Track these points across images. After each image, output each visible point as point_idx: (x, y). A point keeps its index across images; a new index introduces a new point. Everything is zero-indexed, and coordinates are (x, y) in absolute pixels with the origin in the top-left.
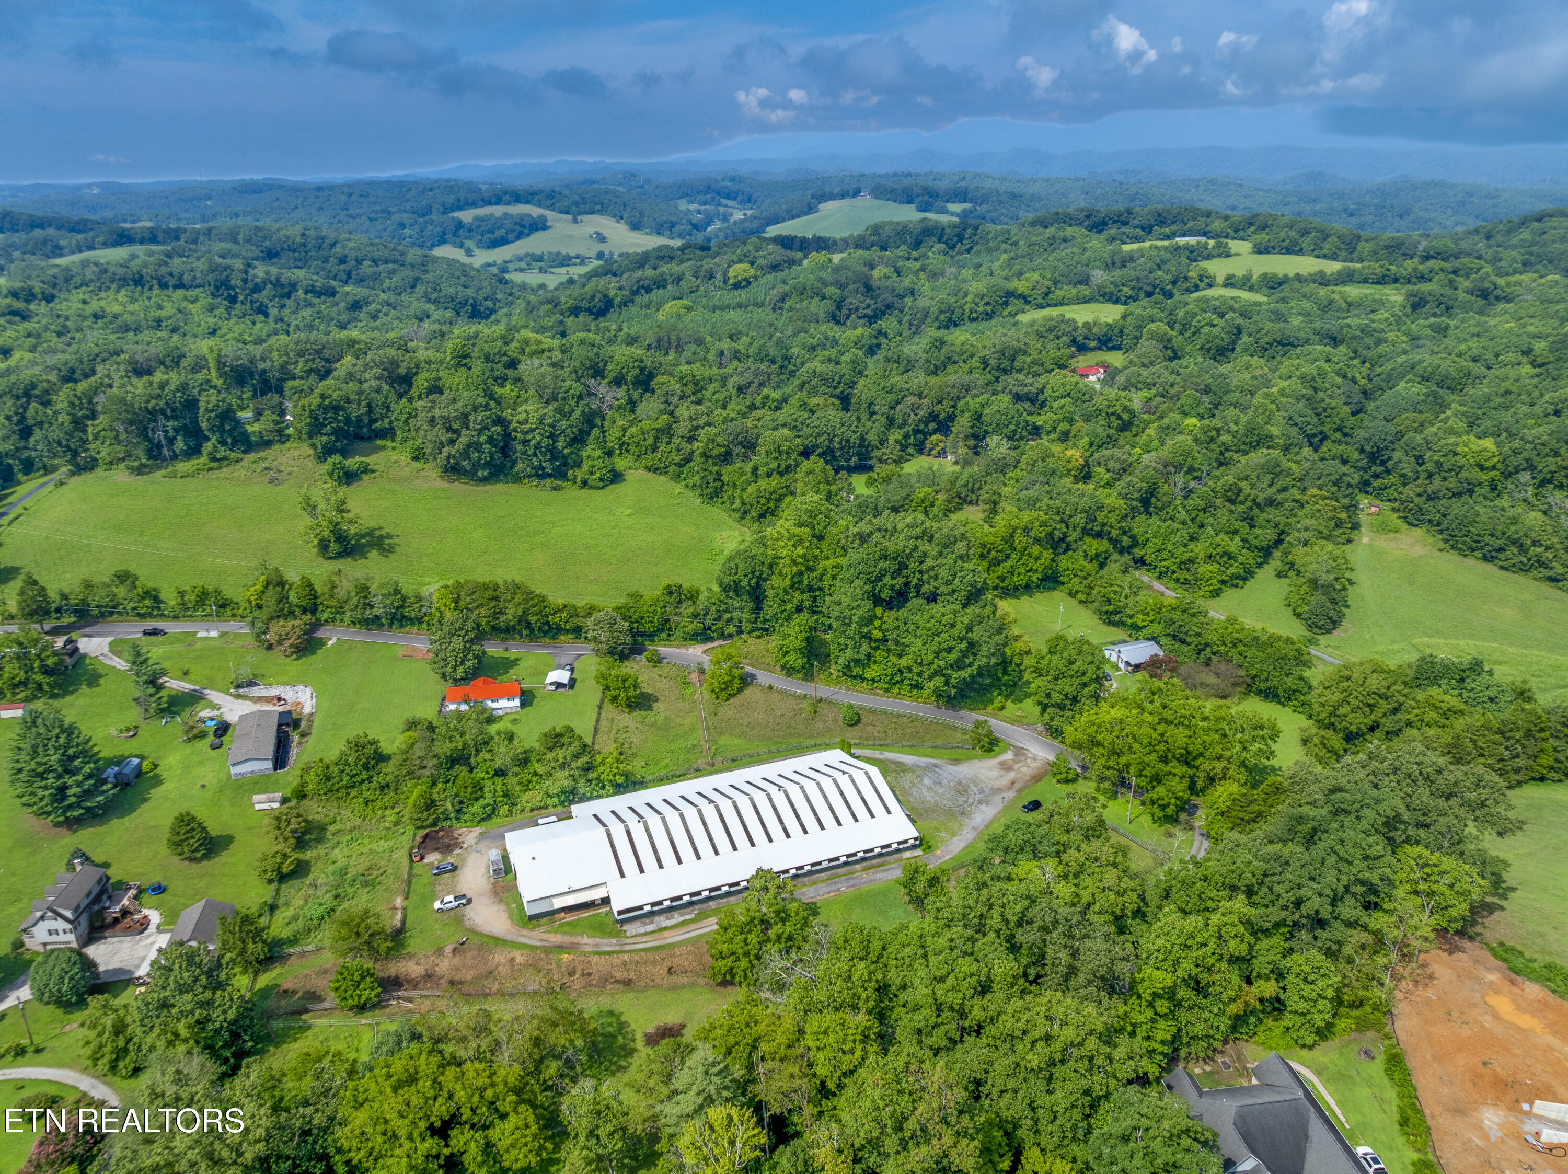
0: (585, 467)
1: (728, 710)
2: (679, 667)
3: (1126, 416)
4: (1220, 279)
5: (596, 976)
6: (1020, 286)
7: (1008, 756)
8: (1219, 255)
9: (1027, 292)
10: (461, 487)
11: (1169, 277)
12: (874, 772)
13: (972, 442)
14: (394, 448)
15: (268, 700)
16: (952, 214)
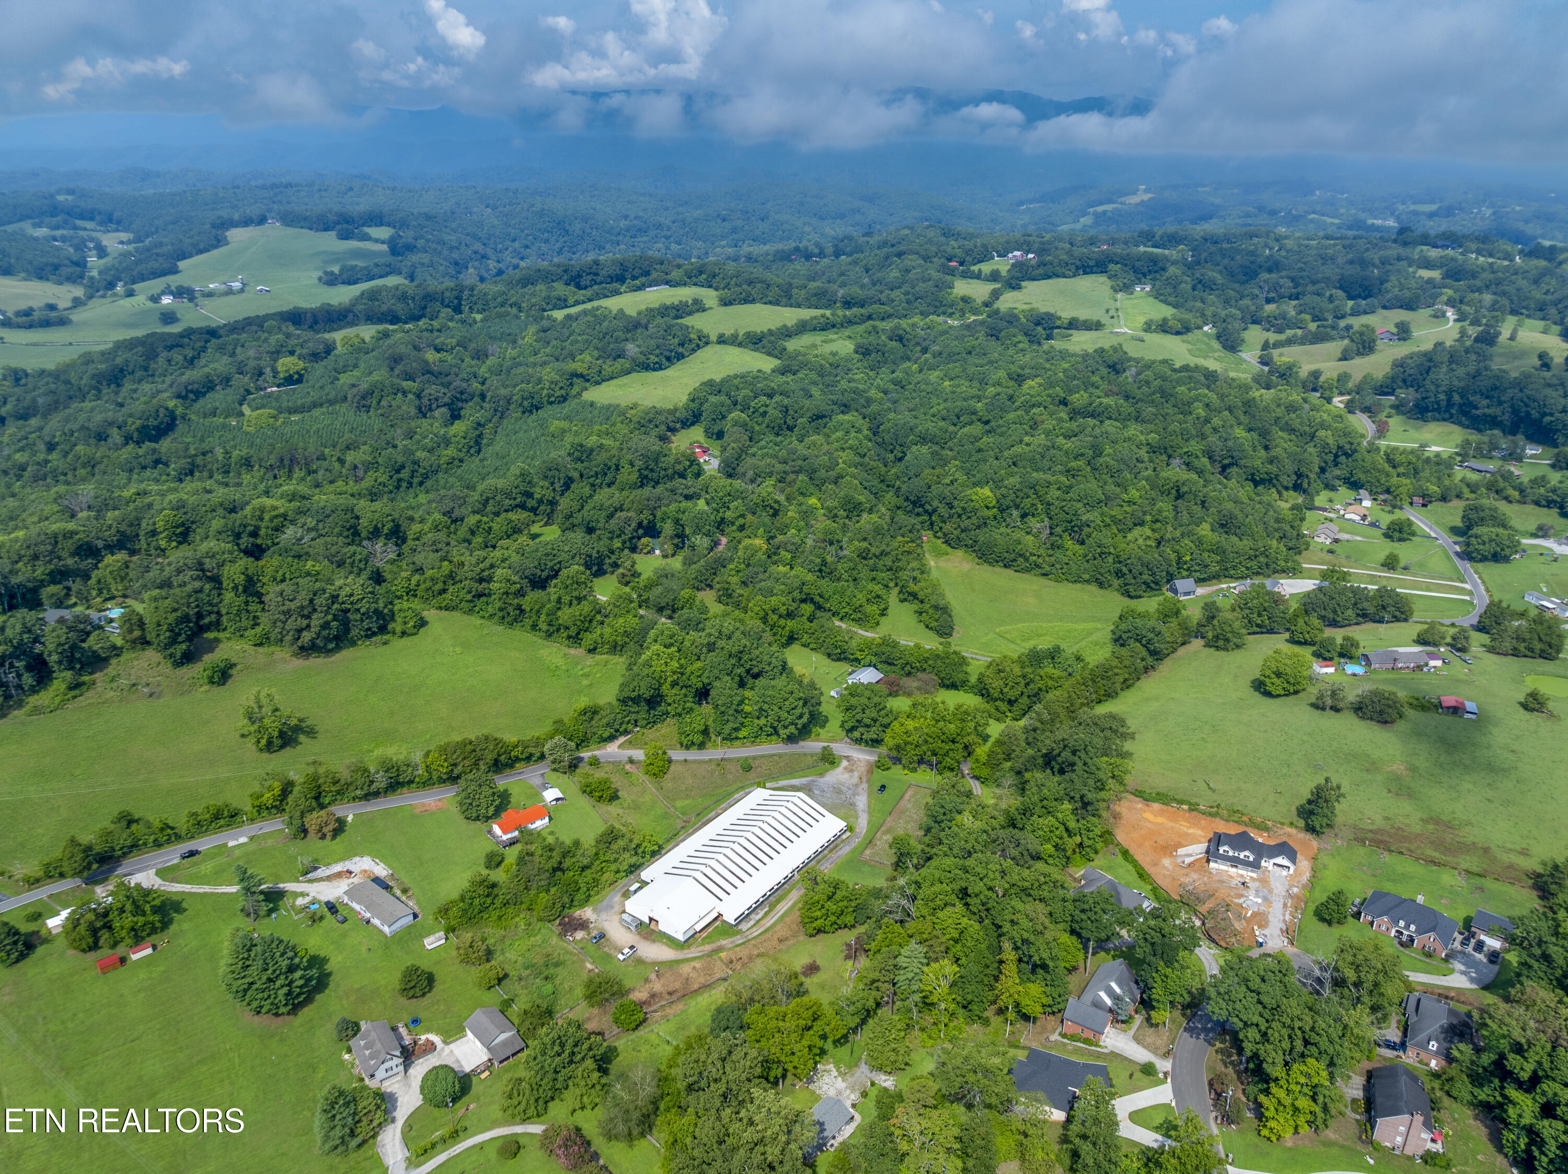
0: (399, 620)
1: (668, 782)
2: (613, 763)
3: (776, 506)
4: (713, 338)
5: (744, 958)
6: (578, 366)
7: (845, 763)
8: (698, 311)
9: (585, 372)
10: (316, 662)
11: (676, 341)
12: (801, 794)
13: (676, 541)
14: (229, 639)
15: (339, 875)
16: (377, 241)
